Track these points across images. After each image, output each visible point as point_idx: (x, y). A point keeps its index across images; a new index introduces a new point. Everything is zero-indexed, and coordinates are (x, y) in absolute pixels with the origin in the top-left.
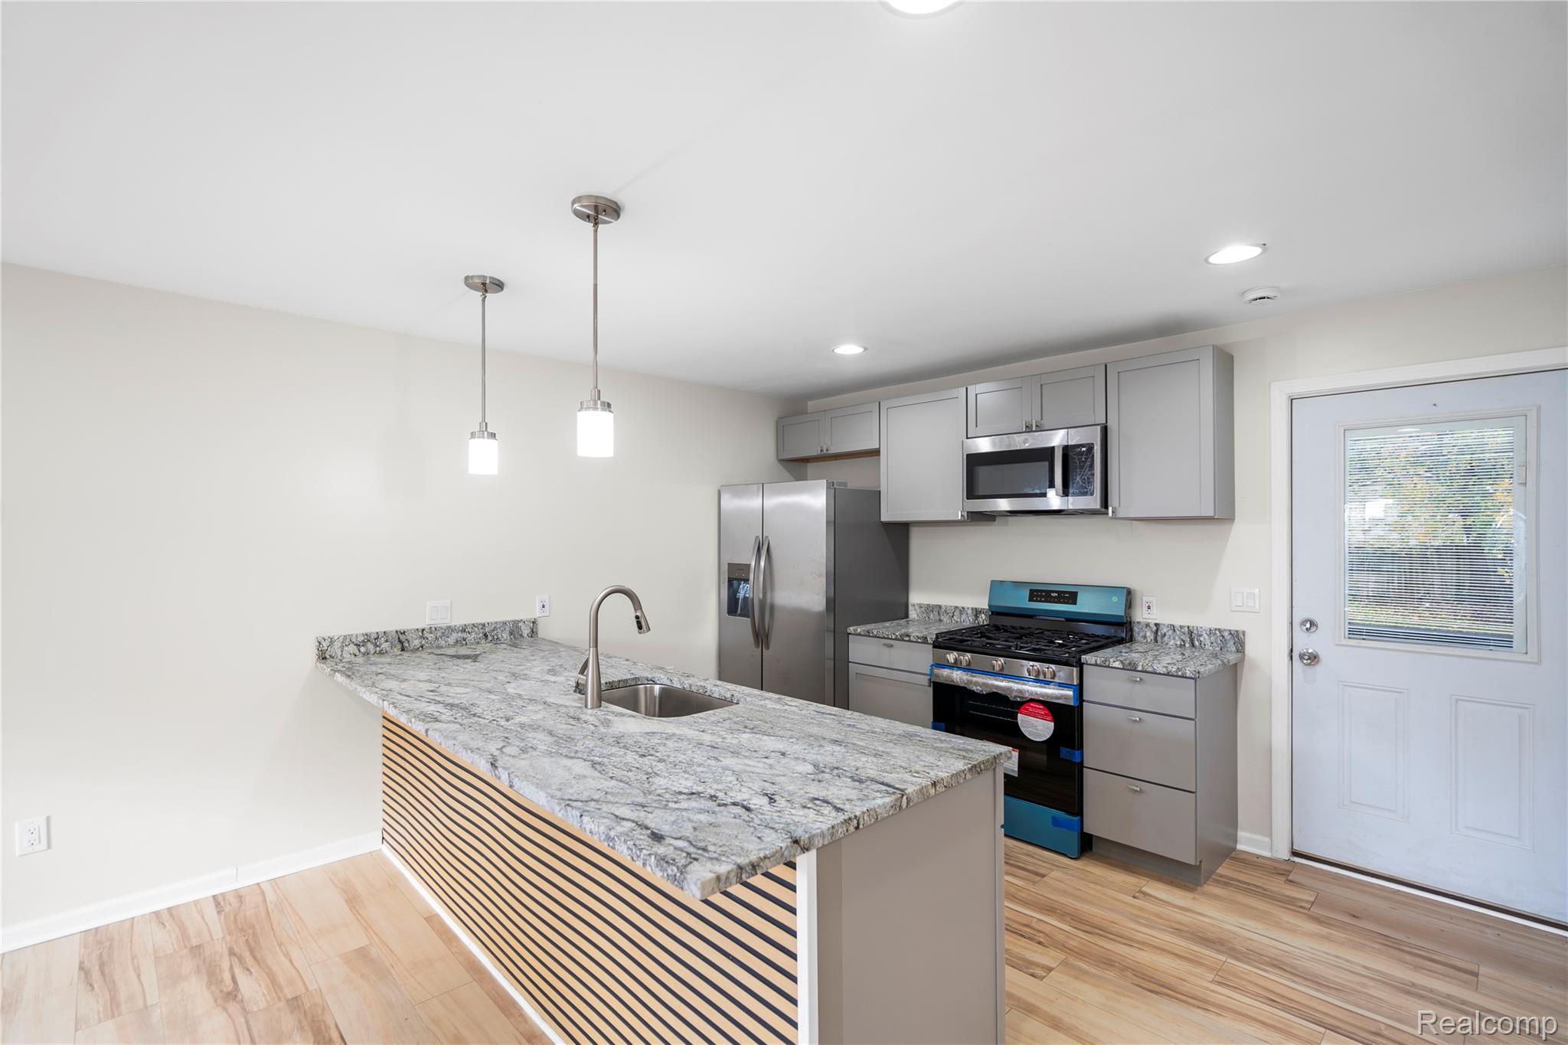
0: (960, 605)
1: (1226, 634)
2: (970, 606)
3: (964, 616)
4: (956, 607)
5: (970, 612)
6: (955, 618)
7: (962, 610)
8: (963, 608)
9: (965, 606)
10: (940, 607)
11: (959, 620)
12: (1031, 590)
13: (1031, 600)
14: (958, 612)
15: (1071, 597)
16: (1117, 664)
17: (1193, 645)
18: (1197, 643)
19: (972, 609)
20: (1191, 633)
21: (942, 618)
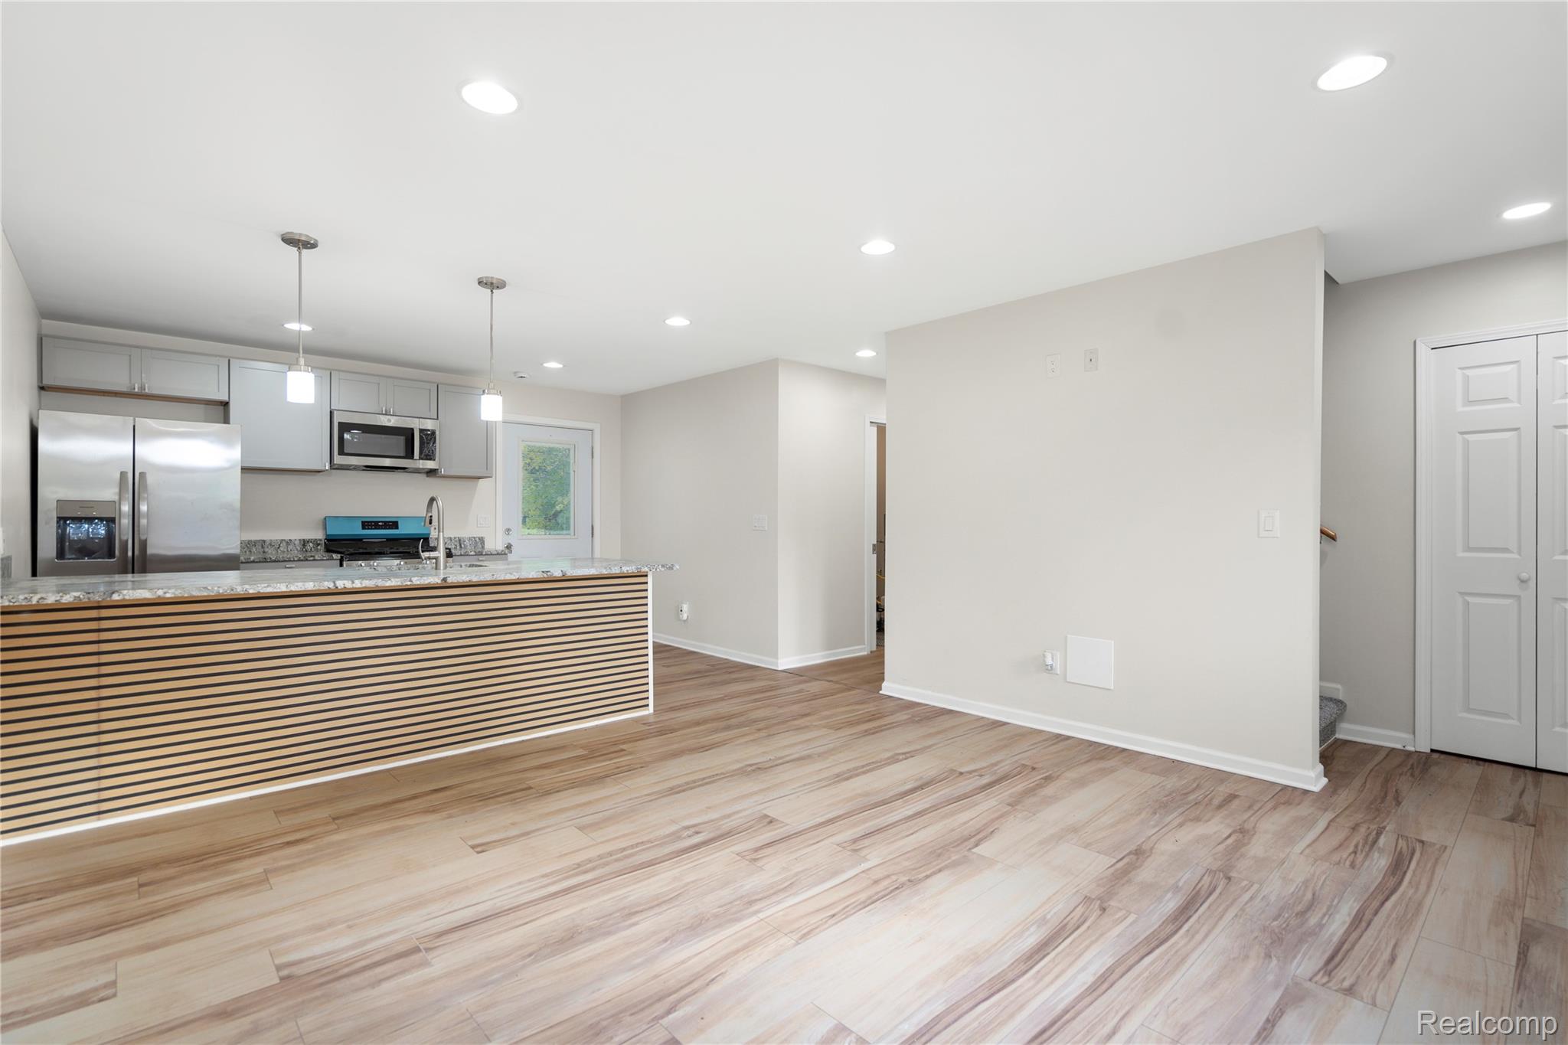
0: (287, 538)
1: (477, 539)
2: (298, 538)
3: (290, 547)
4: (283, 540)
5: (297, 542)
6: (281, 549)
7: (289, 542)
8: (291, 540)
9: (292, 538)
10: (264, 541)
11: (285, 550)
12: (362, 522)
13: (364, 528)
14: (284, 543)
15: (394, 525)
16: (473, 553)
17: (461, 547)
18: (463, 546)
19: (300, 540)
20: (460, 540)
21: (266, 550)
